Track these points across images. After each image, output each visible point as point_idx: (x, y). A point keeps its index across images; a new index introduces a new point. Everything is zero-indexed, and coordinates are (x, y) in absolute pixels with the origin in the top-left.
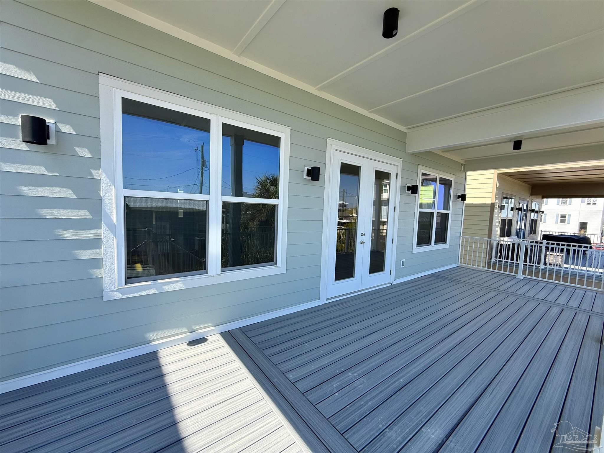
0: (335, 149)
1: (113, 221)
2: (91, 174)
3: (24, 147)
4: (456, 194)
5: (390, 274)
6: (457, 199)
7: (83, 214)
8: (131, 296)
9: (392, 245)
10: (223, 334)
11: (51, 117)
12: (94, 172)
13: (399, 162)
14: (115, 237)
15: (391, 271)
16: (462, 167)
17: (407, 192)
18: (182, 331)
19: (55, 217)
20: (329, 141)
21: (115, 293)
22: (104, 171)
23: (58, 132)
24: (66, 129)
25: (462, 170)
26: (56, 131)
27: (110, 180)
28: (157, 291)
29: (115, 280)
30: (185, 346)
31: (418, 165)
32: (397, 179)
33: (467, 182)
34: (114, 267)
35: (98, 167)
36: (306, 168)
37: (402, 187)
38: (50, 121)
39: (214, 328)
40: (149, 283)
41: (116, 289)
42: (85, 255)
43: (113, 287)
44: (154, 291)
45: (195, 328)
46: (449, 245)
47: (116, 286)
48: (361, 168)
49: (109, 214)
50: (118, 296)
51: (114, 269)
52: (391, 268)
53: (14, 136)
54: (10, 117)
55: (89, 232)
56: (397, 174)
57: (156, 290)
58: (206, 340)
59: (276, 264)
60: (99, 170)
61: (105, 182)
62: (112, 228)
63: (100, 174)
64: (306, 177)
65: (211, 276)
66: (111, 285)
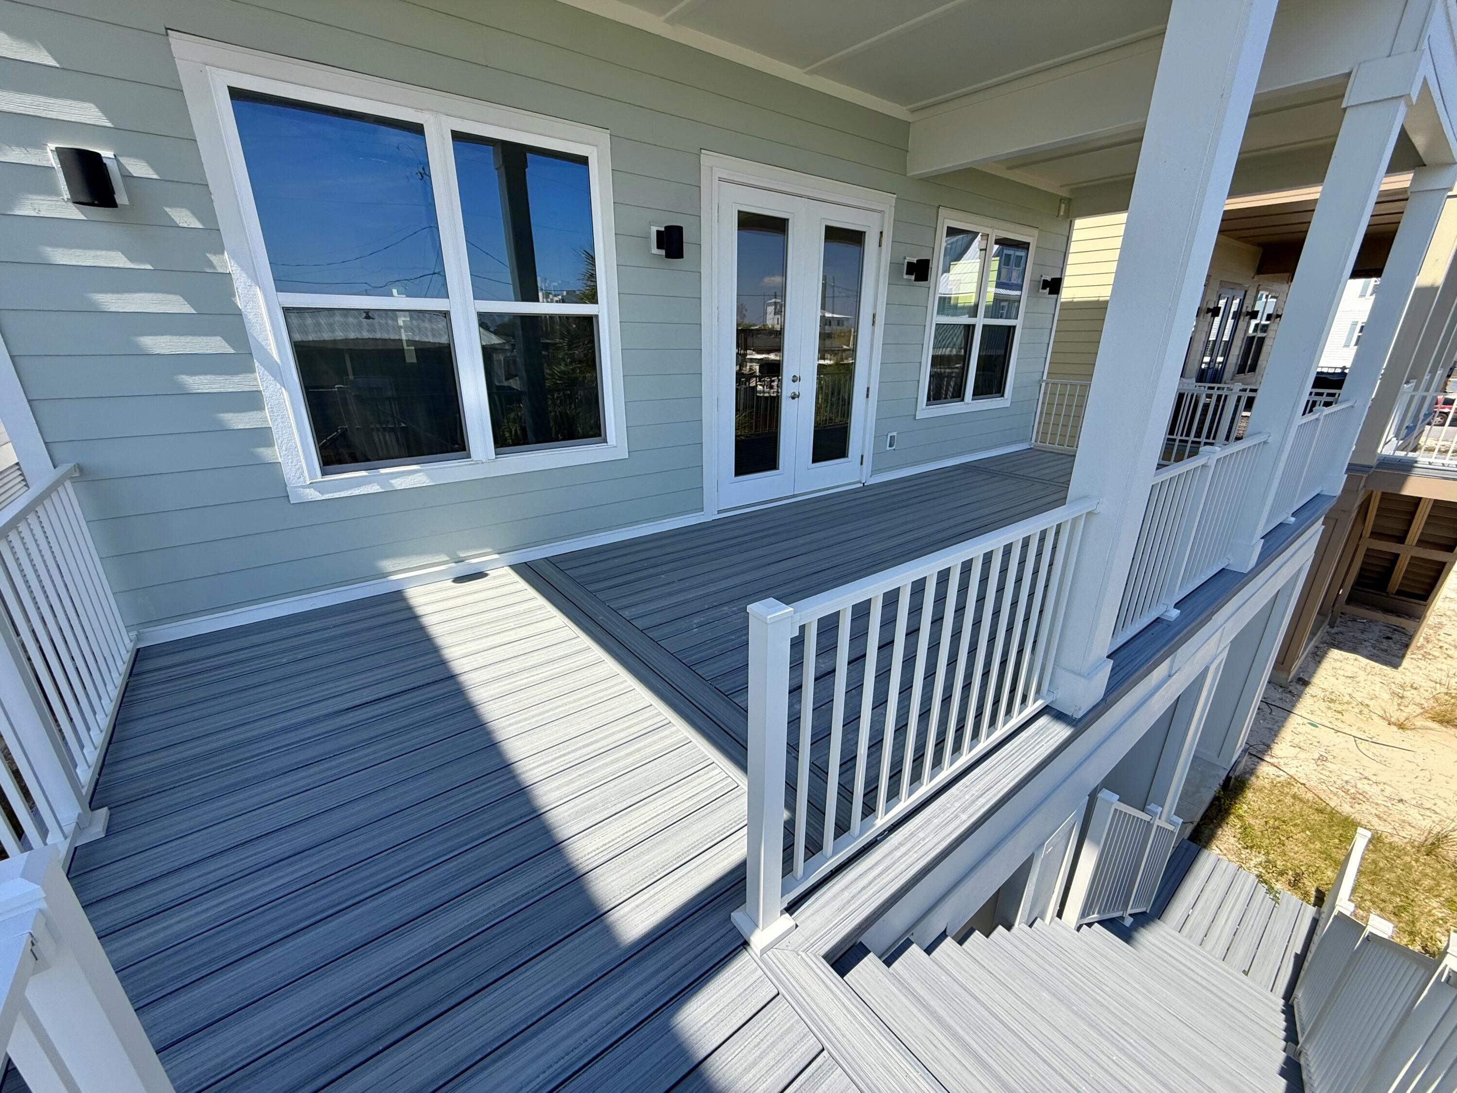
0: (720, 179)
1: (273, 357)
2: (211, 265)
3: (75, 213)
4: (1038, 278)
5: (862, 464)
6: (1041, 291)
7: (216, 345)
8: (337, 495)
9: (867, 403)
10: (516, 568)
11: (107, 146)
12: (213, 258)
13: (887, 202)
14: (283, 389)
15: (862, 456)
16: (1063, 206)
17: (905, 276)
18: (441, 560)
19: (167, 352)
20: (707, 159)
21: (308, 491)
22: (233, 256)
23: (127, 176)
24: (139, 169)
25: (1062, 213)
26: (122, 175)
27: (249, 276)
28: (382, 487)
29: (301, 467)
30: (449, 583)
31: (938, 208)
32: (880, 246)
33: (1073, 247)
34: (295, 443)
35: (220, 249)
36: (654, 229)
37: (894, 265)
38: (106, 154)
39: (496, 556)
40: (364, 473)
41: (308, 482)
42: (241, 421)
43: (302, 479)
44: (375, 488)
45: (462, 555)
46: (1009, 401)
47: (307, 478)
48: (790, 221)
49: (263, 343)
50: (314, 495)
51: (296, 447)
52: (863, 451)
53: (52, 191)
54: (33, 151)
55: (237, 379)
56: (881, 233)
57: (378, 487)
58: (486, 575)
59: (605, 441)
60: (223, 253)
61: (240, 281)
62: (275, 371)
63: (227, 263)
64: (655, 251)
65: (477, 463)
66: (298, 475)
